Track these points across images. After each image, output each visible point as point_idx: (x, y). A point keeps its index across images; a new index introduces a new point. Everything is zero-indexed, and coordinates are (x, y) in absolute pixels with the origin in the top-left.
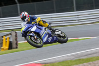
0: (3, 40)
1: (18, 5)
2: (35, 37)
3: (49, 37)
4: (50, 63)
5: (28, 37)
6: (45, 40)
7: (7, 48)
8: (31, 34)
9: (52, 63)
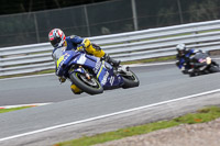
2: (88, 75)
3: (110, 76)
5: (75, 76)
6: (104, 82)
8: (79, 70)
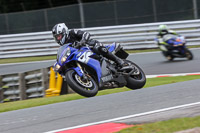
0: (49, 75)
1: (81, 4)
4: (145, 123)
7: (58, 91)
9: (149, 122)
